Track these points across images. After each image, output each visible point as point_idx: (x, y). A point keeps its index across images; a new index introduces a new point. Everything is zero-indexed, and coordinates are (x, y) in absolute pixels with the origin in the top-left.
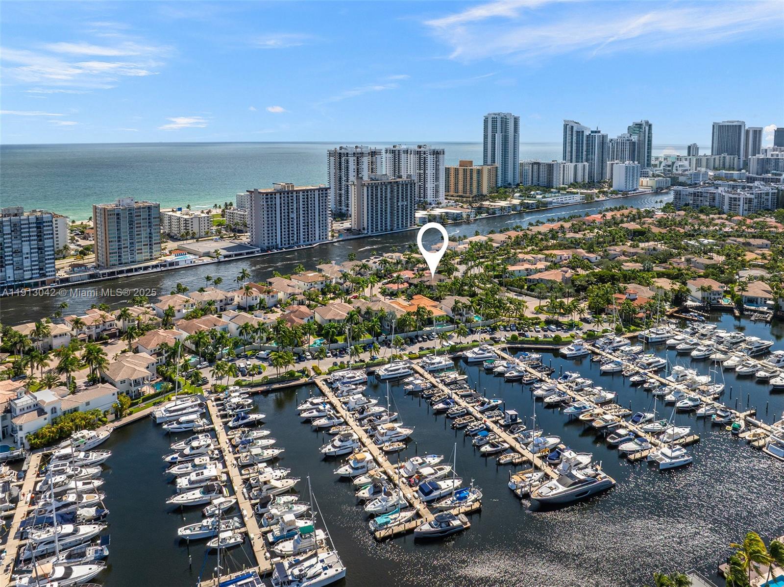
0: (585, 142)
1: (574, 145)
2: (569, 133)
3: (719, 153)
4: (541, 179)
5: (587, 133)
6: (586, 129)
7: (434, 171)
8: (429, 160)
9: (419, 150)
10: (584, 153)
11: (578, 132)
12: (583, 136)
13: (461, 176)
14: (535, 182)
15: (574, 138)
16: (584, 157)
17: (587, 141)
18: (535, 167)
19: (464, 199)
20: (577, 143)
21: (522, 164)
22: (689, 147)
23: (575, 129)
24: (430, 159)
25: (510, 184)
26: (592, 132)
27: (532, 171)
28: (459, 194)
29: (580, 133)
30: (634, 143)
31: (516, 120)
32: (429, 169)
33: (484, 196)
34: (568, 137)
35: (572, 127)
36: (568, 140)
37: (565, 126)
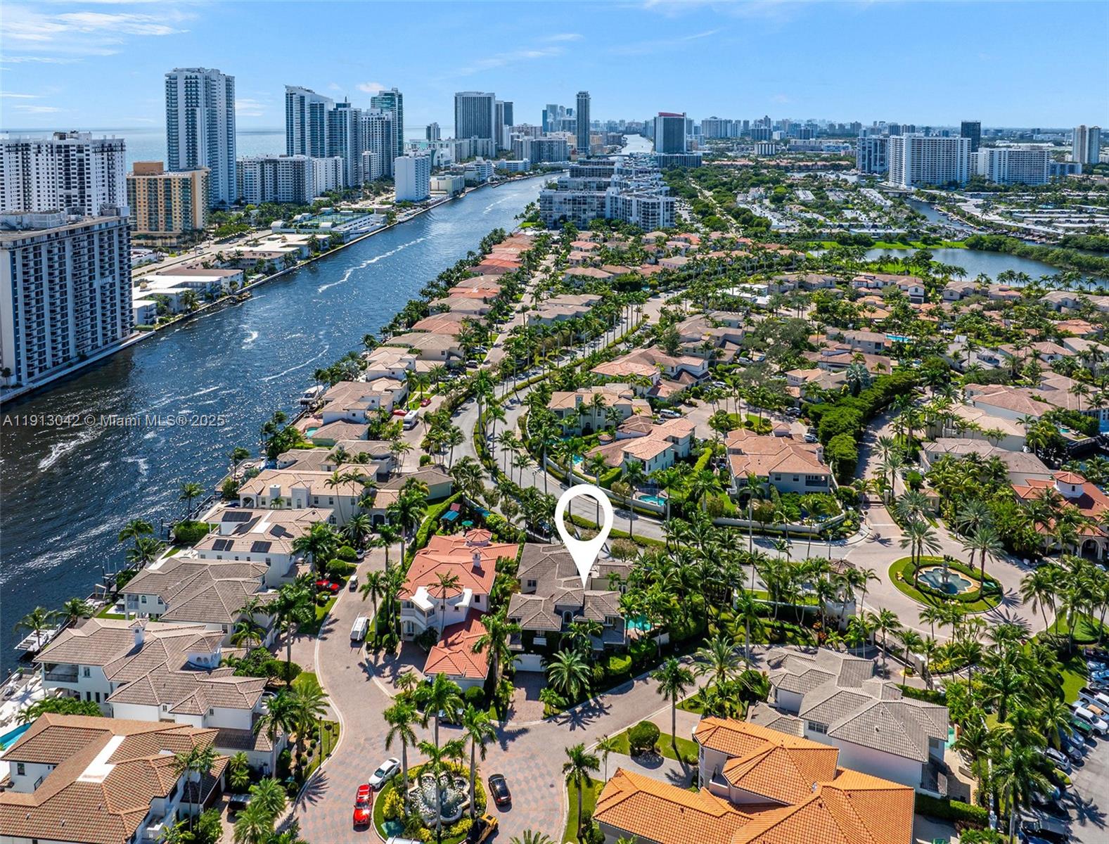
0: (326, 123)
1: (307, 129)
2: (296, 107)
3: (466, 135)
4: (280, 190)
5: (330, 107)
6: (327, 100)
7: (106, 190)
8: (92, 166)
9: (63, 143)
10: (326, 141)
11: (313, 107)
12: (322, 112)
13: (142, 195)
14: (268, 197)
15: (307, 116)
16: (326, 148)
17: (330, 121)
18: (268, 167)
19: (159, 243)
20: (313, 125)
21: (239, 165)
22: (429, 129)
23: (307, 101)
24: (95, 163)
25: (223, 202)
26: (339, 105)
27: (263, 176)
28: (139, 232)
29: (317, 108)
30: (388, 123)
31: (229, 82)
32: (93, 184)
33: (200, 232)
34: (296, 115)
35: (302, 99)
36: (296, 120)
37: (289, 97)
